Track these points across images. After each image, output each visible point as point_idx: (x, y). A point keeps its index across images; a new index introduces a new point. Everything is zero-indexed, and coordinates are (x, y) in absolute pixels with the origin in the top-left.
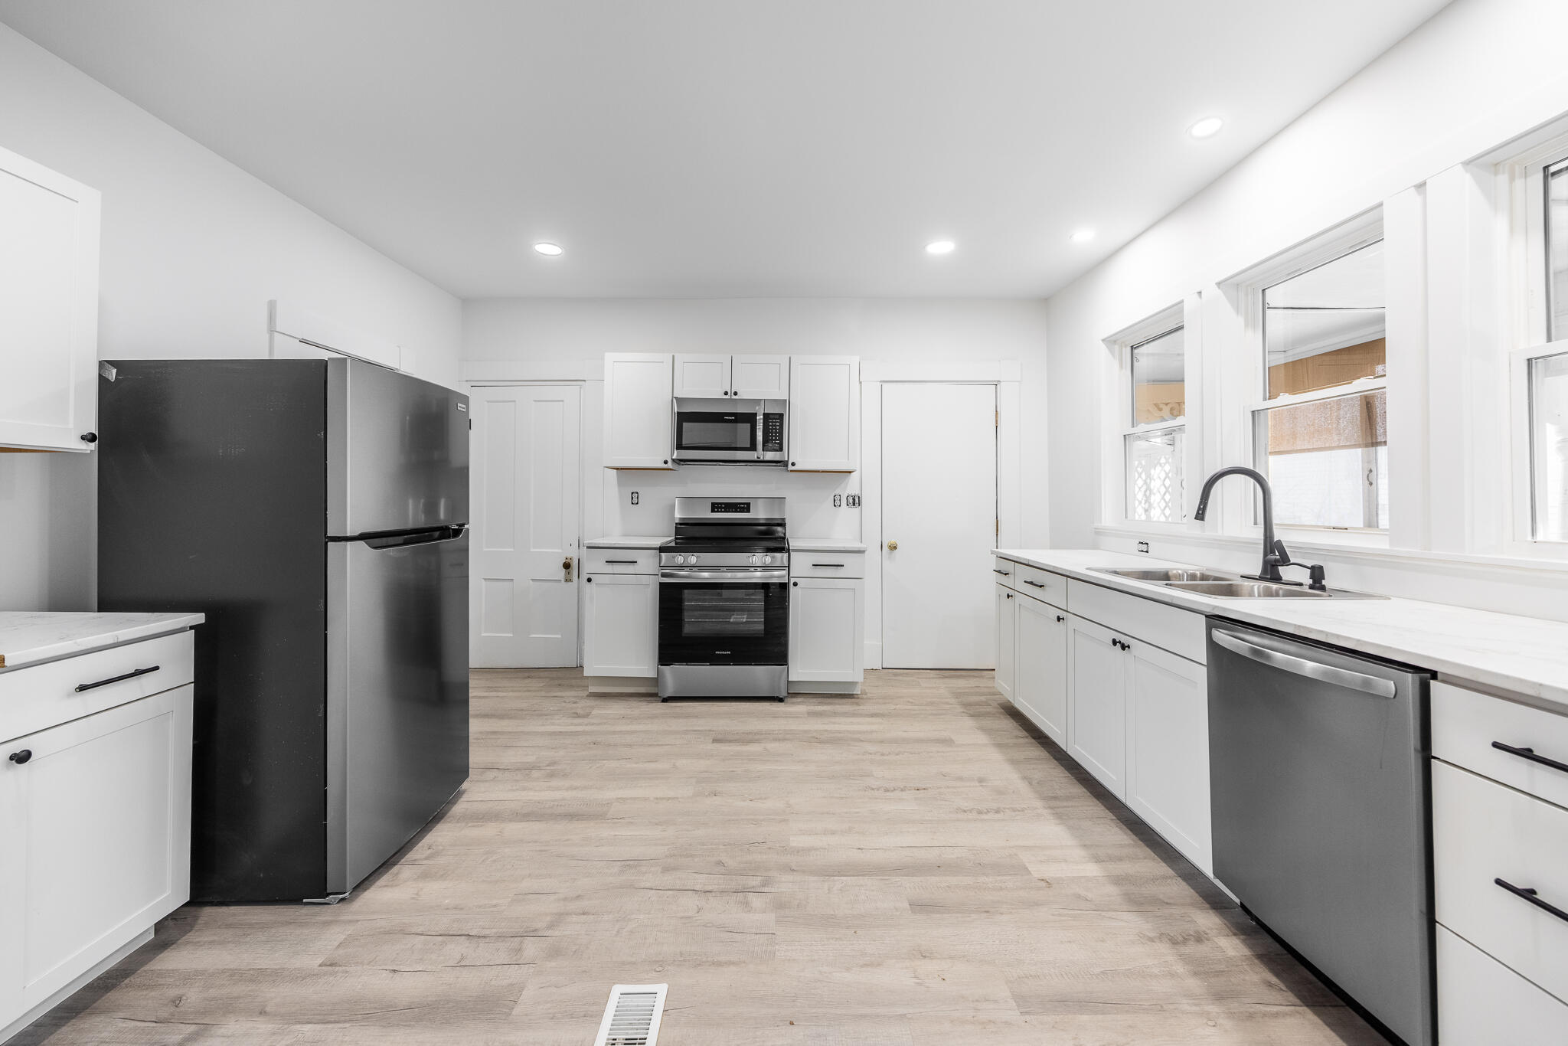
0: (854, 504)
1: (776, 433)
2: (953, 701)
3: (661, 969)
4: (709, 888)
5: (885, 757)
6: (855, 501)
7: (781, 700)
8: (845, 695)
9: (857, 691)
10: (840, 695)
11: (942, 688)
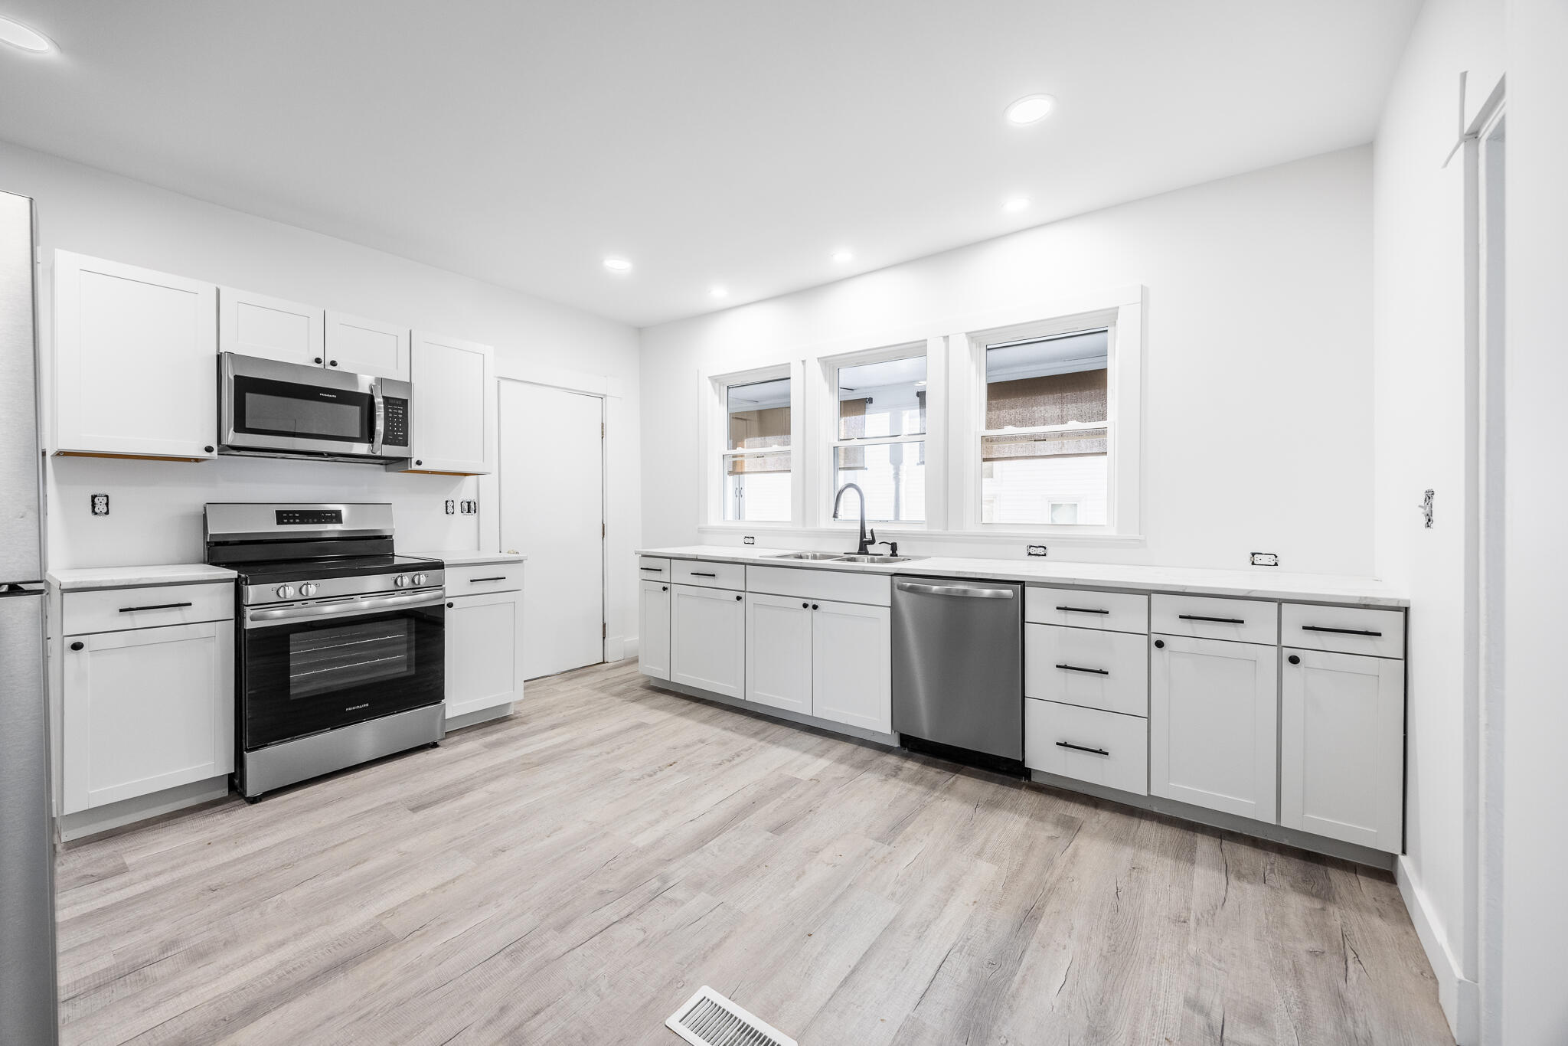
0: (469, 511)
1: (398, 422)
2: (602, 695)
3: (681, 984)
4: (626, 912)
5: (612, 754)
6: (470, 508)
7: (435, 745)
8: (498, 719)
9: (510, 712)
10: (494, 720)
11: (581, 688)
